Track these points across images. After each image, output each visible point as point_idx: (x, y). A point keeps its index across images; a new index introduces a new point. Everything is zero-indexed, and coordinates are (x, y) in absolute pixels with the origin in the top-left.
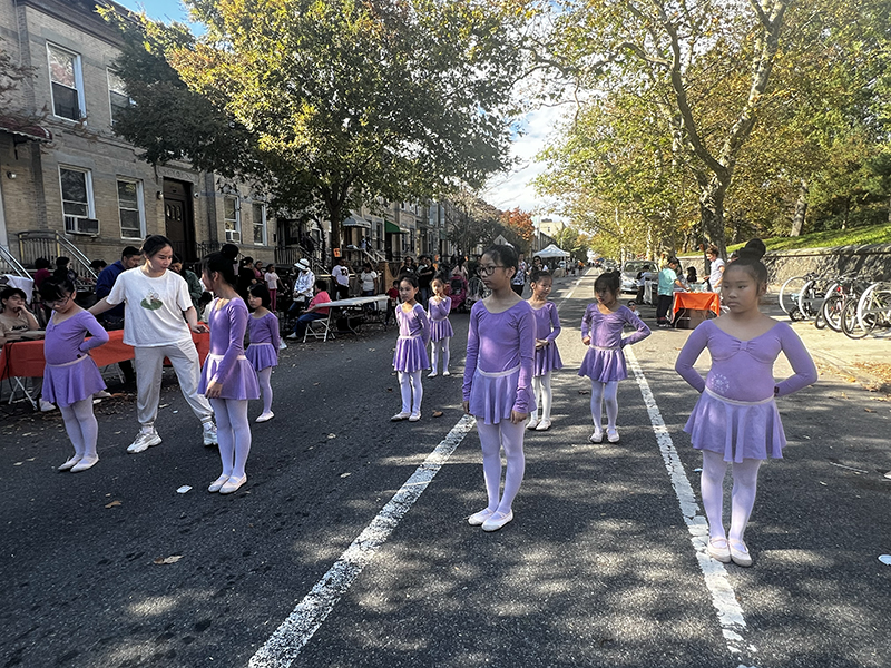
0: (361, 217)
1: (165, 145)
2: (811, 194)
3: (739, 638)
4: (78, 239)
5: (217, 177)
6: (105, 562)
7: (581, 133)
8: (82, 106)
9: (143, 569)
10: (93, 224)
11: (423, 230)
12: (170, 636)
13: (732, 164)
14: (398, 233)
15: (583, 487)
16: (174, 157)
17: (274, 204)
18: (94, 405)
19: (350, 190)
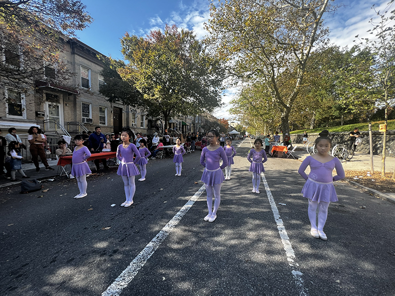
0: (175, 120)
1: (115, 97)
2: (316, 116)
3: (293, 261)
4: (86, 125)
5: (130, 107)
6: (86, 228)
7: (244, 95)
8: (90, 85)
9: (98, 231)
10: (91, 120)
11: (194, 124)
12: (105, 254)
13: (291, 106)
14: (186, 125)
15: (243, 209)
16: (118, 101)
17: (148, 115)
18: (87, 177)
19: (171, 111)
